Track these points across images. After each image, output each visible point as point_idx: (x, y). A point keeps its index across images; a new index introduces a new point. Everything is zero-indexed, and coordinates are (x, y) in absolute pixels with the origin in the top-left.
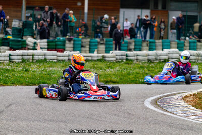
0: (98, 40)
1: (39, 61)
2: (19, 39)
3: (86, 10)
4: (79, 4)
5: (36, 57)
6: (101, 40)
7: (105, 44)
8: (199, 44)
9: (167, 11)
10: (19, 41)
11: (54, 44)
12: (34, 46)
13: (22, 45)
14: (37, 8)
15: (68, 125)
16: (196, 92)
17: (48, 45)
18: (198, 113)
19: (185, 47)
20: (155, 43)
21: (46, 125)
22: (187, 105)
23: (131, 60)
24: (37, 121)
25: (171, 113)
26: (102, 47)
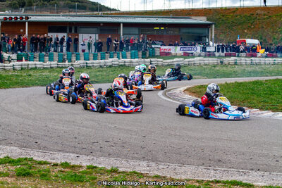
0: (44, 53)
4: (22, 31)
8: (106, 55)
26: (47, 58)
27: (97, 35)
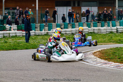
0: (44, 24)
1: (13, 37)
2: (2, 26)
3: (37, 9)
4: (33, 5)
5: (11, 35)
6: (46, 24)
7: (48, 26)
8: (98, 24)
9: (81, 7)
10: (2, 27)
11: (21, 27)
12: (10, 29)
13: (3, 28)
14: (11, 8)
15: (30, 72)
16: (100, 50)
17: (17, 28)
18: (102, 62)
19: (91, 26)
20: (75, 24)
21: (17, 72)
22: (95, 57)
23: (63, 34)
24: (12, 70)
25: (87, 62)
26: (47, 28)
27: (97, 8)
